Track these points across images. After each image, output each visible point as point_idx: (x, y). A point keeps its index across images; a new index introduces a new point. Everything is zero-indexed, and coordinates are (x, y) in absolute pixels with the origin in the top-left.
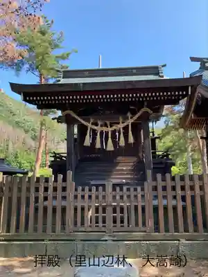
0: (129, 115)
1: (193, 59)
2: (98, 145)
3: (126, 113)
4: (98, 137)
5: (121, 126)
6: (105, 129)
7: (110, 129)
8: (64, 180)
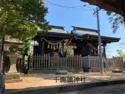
0: (60, 41)
1: (72, 27)
2: (52, 48)
3: (59, 40)
4: (52, 46)
5: (58, 43)
6: (53, 44)
7: (55, 44)
8: (48, 56)
